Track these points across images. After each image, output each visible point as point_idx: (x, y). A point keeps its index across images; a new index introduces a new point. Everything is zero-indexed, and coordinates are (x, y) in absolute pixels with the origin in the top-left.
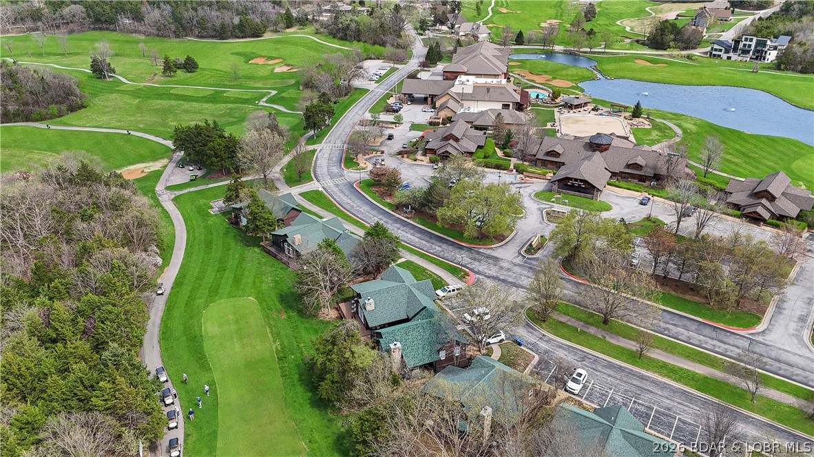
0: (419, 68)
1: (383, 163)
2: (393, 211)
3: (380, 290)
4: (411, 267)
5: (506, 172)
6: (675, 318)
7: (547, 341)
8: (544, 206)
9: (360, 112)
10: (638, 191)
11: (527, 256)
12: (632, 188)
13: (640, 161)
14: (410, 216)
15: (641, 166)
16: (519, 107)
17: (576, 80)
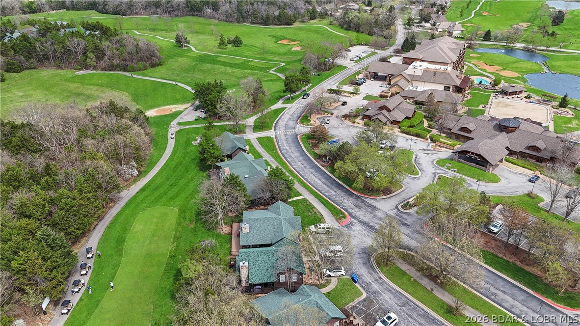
0: (393, 54)
1: (328, 122)
2: (315, 159)
3: (258, 218)
4: (305, 204)
5: (422, 139)
6: (507, 286)
7: (380, 284)
8: (439, 171)
9: (332, 83)
10: (532, 170)
11: (402, 210)
12: (526, 166)
13: (540, 144)
14: (325, 165)
15: (540, 149)
16: (459, 90)
17: (523, 72)
